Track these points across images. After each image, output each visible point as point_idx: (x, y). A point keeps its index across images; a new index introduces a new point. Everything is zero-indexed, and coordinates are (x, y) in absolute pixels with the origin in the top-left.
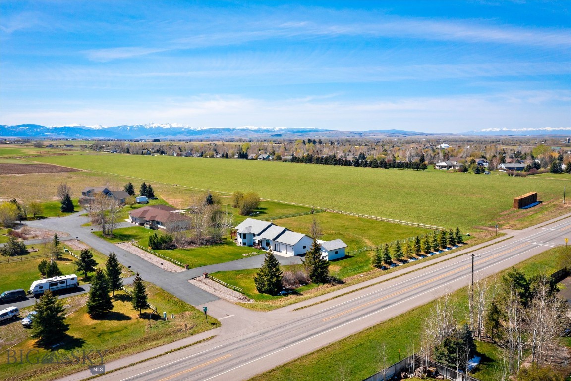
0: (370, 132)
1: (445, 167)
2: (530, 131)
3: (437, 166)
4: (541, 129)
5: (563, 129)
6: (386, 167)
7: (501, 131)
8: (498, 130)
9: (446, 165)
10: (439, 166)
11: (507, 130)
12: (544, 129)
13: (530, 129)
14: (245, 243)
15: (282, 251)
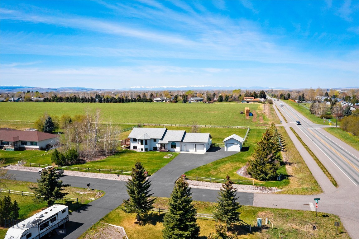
0: (63, 89)
1: (160, 101)
2: (156, 88)
3: (155, 100)
4: (161, 87)
5: (172, 87)
6: (123, 102)
7: (141, 88)
8: (140, 87)
9: (160, 99)
10: (157, 100)
11: (144, 87)
12: (163, 87)
13: (156, 87)
14: (147, 149)
15: (190, 150)
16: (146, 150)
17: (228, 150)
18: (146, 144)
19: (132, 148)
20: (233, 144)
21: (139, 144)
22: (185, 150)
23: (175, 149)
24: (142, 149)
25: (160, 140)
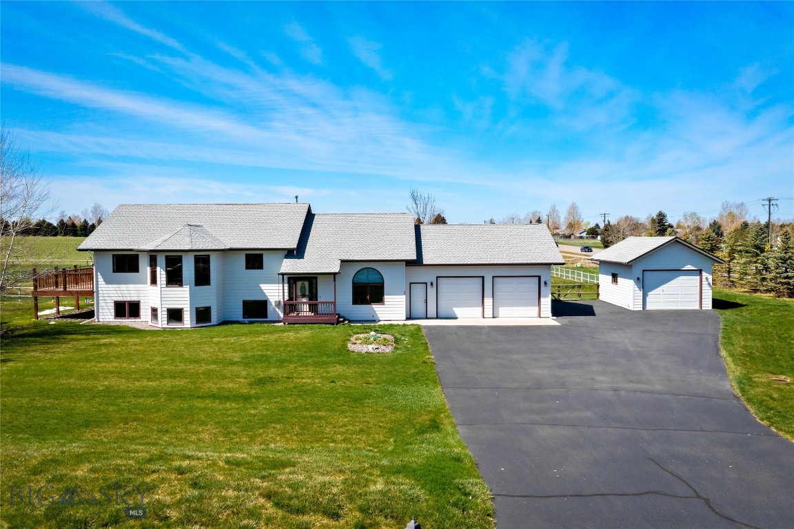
14: (208, 310)
15: (458, 311)
16: (202, 315)
17: (649, 307)
18: (202, 278)
19: (106, 315)
20: (679, 272)
21: (154, 281)
22: (432, 311)
23: (376, 308)
24: (175, 315)
25: (290, 253)
